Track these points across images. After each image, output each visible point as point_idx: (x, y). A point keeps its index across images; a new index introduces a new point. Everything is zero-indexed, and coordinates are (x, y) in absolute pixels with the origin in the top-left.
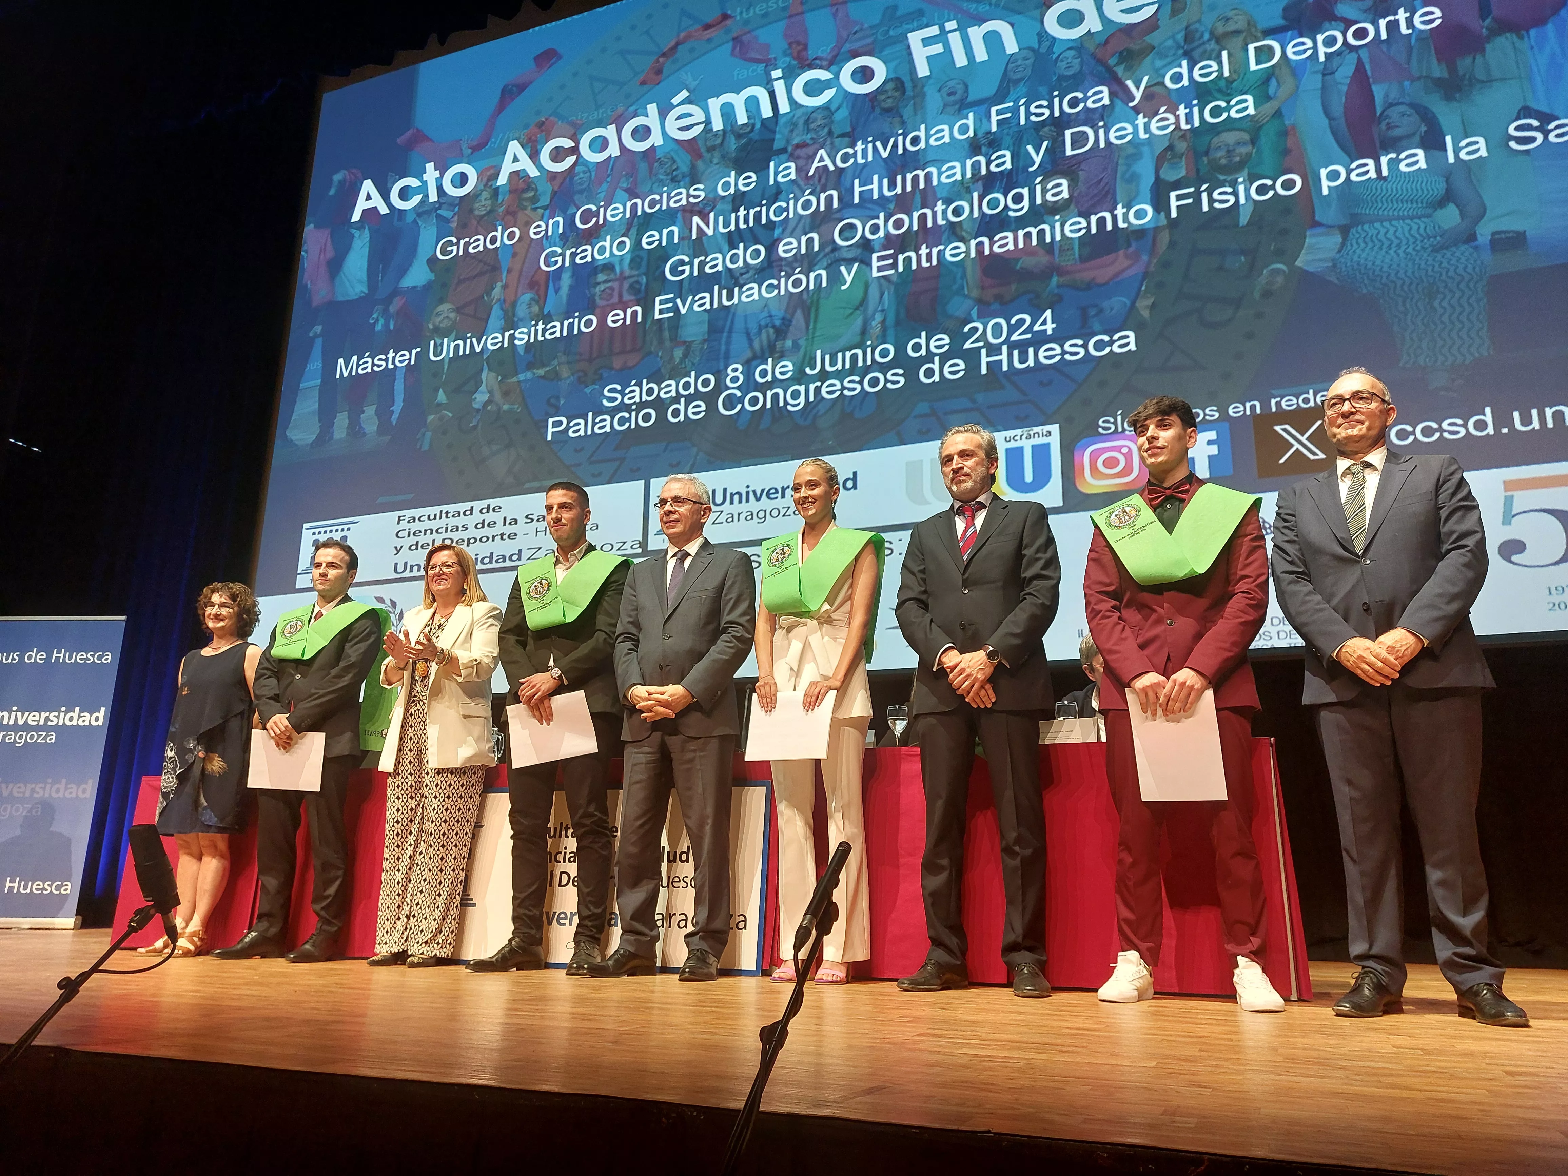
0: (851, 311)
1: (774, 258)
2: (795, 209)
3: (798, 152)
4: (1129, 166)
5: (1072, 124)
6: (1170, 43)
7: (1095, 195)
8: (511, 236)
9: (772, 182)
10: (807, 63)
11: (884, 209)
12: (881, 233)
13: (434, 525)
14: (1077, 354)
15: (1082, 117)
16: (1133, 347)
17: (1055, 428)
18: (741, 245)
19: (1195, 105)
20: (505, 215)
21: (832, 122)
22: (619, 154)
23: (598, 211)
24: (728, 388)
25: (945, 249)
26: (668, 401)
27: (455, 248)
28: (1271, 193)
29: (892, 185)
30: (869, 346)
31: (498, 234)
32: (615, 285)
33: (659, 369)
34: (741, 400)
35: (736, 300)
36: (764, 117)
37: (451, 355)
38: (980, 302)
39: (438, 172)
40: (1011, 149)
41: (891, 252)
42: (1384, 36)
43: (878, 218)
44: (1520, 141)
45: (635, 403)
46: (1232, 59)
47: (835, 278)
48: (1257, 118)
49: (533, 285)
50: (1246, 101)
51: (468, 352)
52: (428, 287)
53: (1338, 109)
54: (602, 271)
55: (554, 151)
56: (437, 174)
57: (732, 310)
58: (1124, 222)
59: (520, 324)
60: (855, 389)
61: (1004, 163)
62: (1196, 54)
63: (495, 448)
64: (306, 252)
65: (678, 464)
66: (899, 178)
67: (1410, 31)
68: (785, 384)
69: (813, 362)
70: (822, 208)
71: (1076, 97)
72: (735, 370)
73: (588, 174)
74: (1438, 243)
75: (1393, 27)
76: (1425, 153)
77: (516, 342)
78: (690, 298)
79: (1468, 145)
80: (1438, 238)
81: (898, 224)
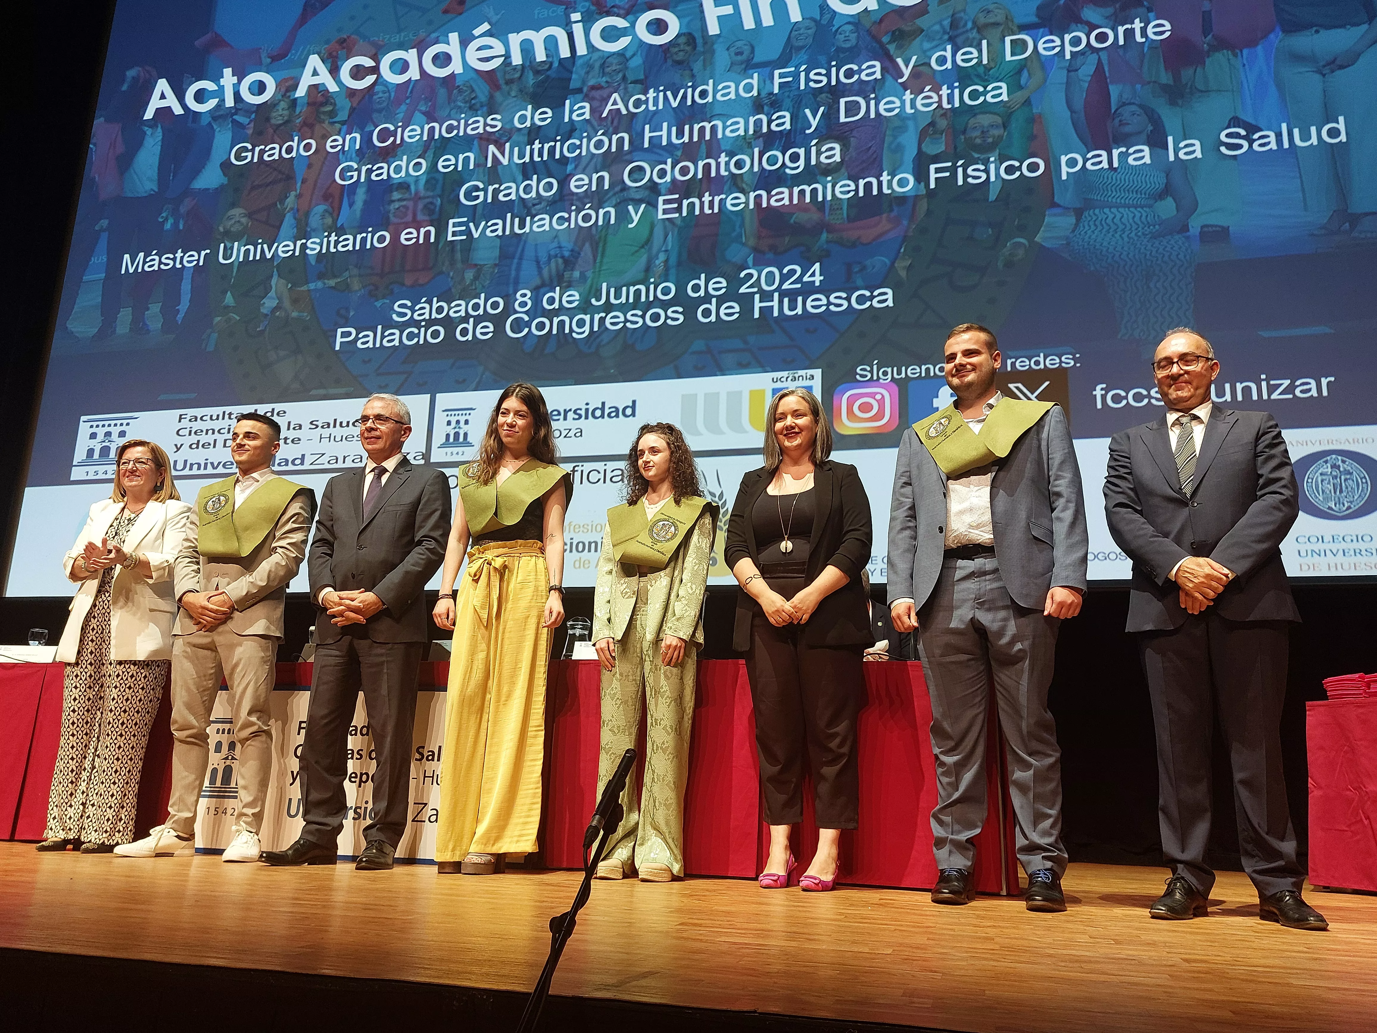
0: (637, 249)
1: (565, 192)
2: (588, 147)
3: (595, 93)
4: (895, 137)
5: (847, 93)
6: (937, 27)
7: (863, 162)
8: (307, 147)
9: (566, 120)
10: (605, 9)
11: (672, 155)
12: (668, 178)
13: (217, 425)
14: (841, 305)
15: (856, 87)
16: (890, 303)
17: (818, 373)
18: (535, 177)
19: (956, 87)
20: (302, 127)
21: (627, 68)
22: (418, 78)
23: (396, 131)
24: (517, 312)
25: (726, 198)
26: (457, 320)
27: (250, 154)
28: (1018, 174)
29: (680, 134)
30: (652, 283)
31: (295, 144)
32: (410, 204)
33: (450, 289)
34: (528, 324)
35: (527, 229)
36: (562, 57)
37: (241, 260)
38: (756, 250)
39: (236, 78)
40: (791, 111)
41: (677, 196)
42: (1121, 42)
43: (666, 164)
44: (1230, 147)
45: (424, 320)
46: (991, 48)
47: (623, 217)
48: (1008, 105)
49: (327, 197)
50: (1001, 88)
51: (258, 258)
52: (220, 190)
53: (1079, 102)
54: (397, 190)
55: (355, 69)
56: (235, 80)
57: (524, 238)
58: (888, 189)
59: (313, 234)
60: (637, 323)
61: (783, 123)
62: (959, 40)
63: (282, 353)
64: (95, 145)
65: (464, 381)
66: (687, 127)
67: (1144, 40)
68: (571, 313)
69: (598, 293)
70: (614, 149)
71: (851, 69)
72: (524, 295)
73: (387, 94)
74: (1157, 231)
75: (1129, 34)
76: (1150, 149)
77: (308, 251)
78: (483, 223)
79: (1186, 146)
80: (1157, 227)
81: (684, 171)
